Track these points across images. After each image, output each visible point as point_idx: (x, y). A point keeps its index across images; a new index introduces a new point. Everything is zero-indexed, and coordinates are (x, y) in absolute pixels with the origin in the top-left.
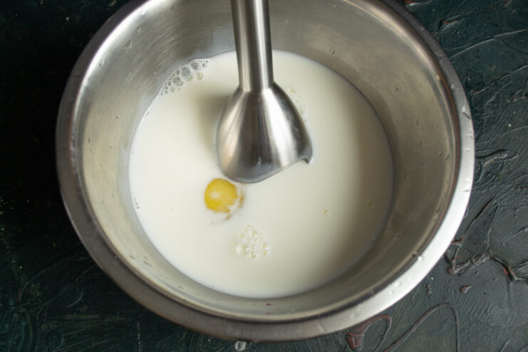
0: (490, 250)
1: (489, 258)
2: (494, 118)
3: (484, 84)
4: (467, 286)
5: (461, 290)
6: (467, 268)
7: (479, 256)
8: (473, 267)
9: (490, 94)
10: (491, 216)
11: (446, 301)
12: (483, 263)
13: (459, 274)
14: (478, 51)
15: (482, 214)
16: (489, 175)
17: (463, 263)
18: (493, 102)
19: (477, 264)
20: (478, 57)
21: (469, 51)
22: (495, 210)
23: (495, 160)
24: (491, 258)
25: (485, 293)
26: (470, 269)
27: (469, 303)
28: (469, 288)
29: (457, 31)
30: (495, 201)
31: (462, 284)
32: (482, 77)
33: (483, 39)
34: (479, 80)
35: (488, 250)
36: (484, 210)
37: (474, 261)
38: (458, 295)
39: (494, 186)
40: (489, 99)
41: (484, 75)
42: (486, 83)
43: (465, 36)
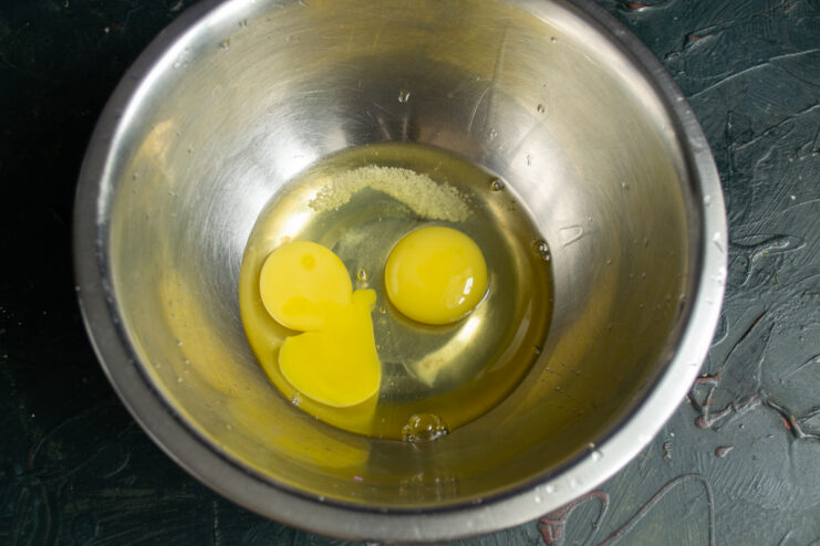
0: (763, 392)
1: (760, 403)
2: (768, 187)
3: (753, 133)
4: (726, 447)
5: (717, 452)
6: (727, 419)
7: (744, 400)
8: (736, 417)
9: (763, 148)
10: (764, 338)
11: (694, 470)
12: (751, 412)
13: (714, 428)
14: (743, 83)
15: (749, 335)
16: (761, 274)
17: (719, 412)
18: (767, 162)
19: (743, 412)
20: (744, 91)
21: (730, 82)
22: (770, 329)
23: (771, 252)
24: (763, 403)
25: (754, 458)
26: (732, 420)
27: (729, 473)
28: (729, 449)
29: (713, 50)
30: (770, 315)
31: (719, 443)
32: (750, 123)
33: (753, 64)
34: (746, 128)
35: (759, 391)
36: (753, 330)
37: (737, 407)
38: (712, 461)
39: (769, 292)
40: (761, 156)
41: (754, 120)
42: (757, 132)
43: (723, 59)
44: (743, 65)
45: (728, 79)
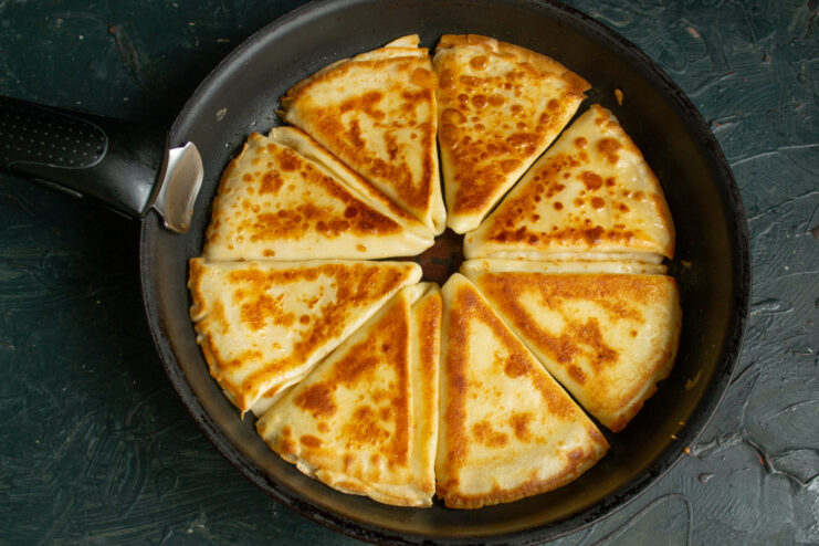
0: (744, 431)
1: (741, 440)
2: (767, 256)
3: (758, 209)
4: (708, 474)
5: (700, 478)
6: (711, 450)
7: (728, 436)
8: (719, 450)
9: (765, 224)
10: (750, 386)
11: (679, 491)
12: (733, 446)
13: (700, 457)
14: (754, 166)
15: (738, 381)
16: (754, 331)
17: (706, 444)
18: (768, 236)
19: (725, 446)
20: (755, 174)
21: (743, 164)
22: (756, 378)
23: (763, 312)
24: (744, 441)
25: (731, 486)
26: (716, 451)
27: (708, 496)
28: (711, 476)
29: (730, 136)
30: (758, 366)
31: (703, 470)
32: (757, 200)
33: (763, 151)
34: (753, 204)
35: (741, 430)
36: (741, 377)
37: (721, 441)
38: (695, 485)
39: (758, 347)
40: (762, 230)
41: (760, 199)
42: (762, 209)
43: (739, 145)
44: (755, 151)
45: (741, 161)
